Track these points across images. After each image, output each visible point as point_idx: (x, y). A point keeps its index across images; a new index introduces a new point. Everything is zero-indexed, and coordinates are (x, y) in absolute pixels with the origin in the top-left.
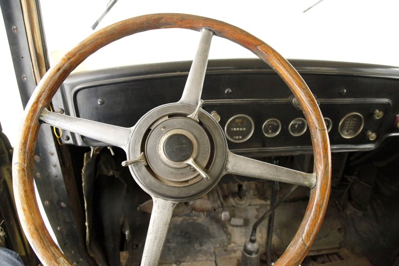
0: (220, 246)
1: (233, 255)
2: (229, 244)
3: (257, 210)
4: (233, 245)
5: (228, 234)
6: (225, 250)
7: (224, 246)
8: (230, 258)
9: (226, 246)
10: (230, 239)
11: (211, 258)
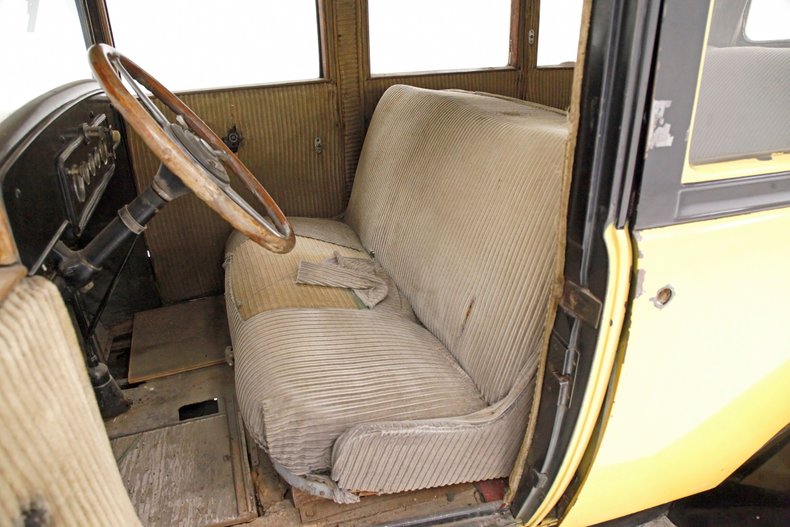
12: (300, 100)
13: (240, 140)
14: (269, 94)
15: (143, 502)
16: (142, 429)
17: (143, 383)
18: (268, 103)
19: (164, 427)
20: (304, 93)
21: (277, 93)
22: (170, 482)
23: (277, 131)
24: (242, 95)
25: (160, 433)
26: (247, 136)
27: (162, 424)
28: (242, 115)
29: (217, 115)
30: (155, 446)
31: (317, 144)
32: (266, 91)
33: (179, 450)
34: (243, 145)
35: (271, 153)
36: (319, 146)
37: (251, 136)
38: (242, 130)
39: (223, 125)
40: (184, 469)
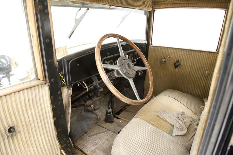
0: (95, 120)
1: (101, 120)
2: (98, 117)
3: (99, 101)
4: (99, 117)
5: (95, 114)
6: (98, 120)
7: (96, 119)
8: (101, 121)
9: (97, 118)
10: (97, 115)
11: (95, 125)
12: (204, 57)
13: (179, 65)
14: (193, 53)
15: (94, 145)
16: (109, 129)
17: (121, 119)
18: (192, 55)
19: (114, 132)
20: (207, 55)
21: (196, 53)
22: (102, 146)
23: (192, 65)
24: (184, 51)
25: (112, 133)
26: (182, 64)
27: (114, 131)
28: (182, 57)
29: (174, 55)
30: (108, 135)
31: (206, 73)
32: (193, 51)
33: (111, 140)
34: (179, 66)
35: (188, 72)
36: (207, 74)
37: (183, 64)
38: (181, 62)
39: (175, 59)
40: (107, 145)
